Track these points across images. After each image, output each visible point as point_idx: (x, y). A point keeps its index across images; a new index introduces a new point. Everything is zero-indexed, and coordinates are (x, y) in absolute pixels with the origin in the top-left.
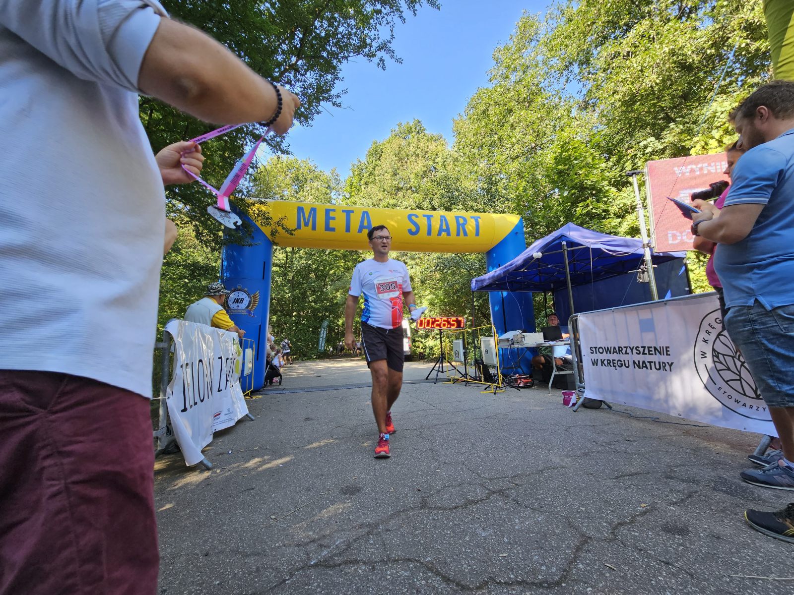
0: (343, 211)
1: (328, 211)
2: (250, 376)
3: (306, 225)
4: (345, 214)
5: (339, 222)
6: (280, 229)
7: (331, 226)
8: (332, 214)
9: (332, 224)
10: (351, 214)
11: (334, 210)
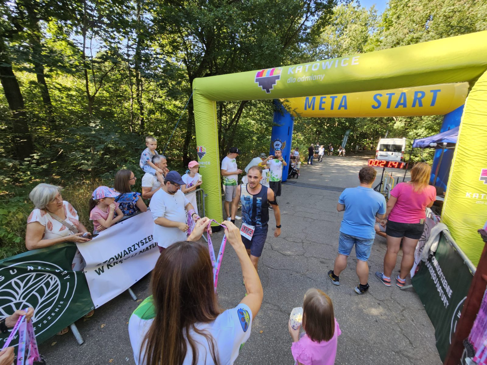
1: (322, 98)
3: (309, 107)
4: (331, 99)
5: (327, 105)
6: (294, 113)
7: (323, 107)
8: (324, 100)
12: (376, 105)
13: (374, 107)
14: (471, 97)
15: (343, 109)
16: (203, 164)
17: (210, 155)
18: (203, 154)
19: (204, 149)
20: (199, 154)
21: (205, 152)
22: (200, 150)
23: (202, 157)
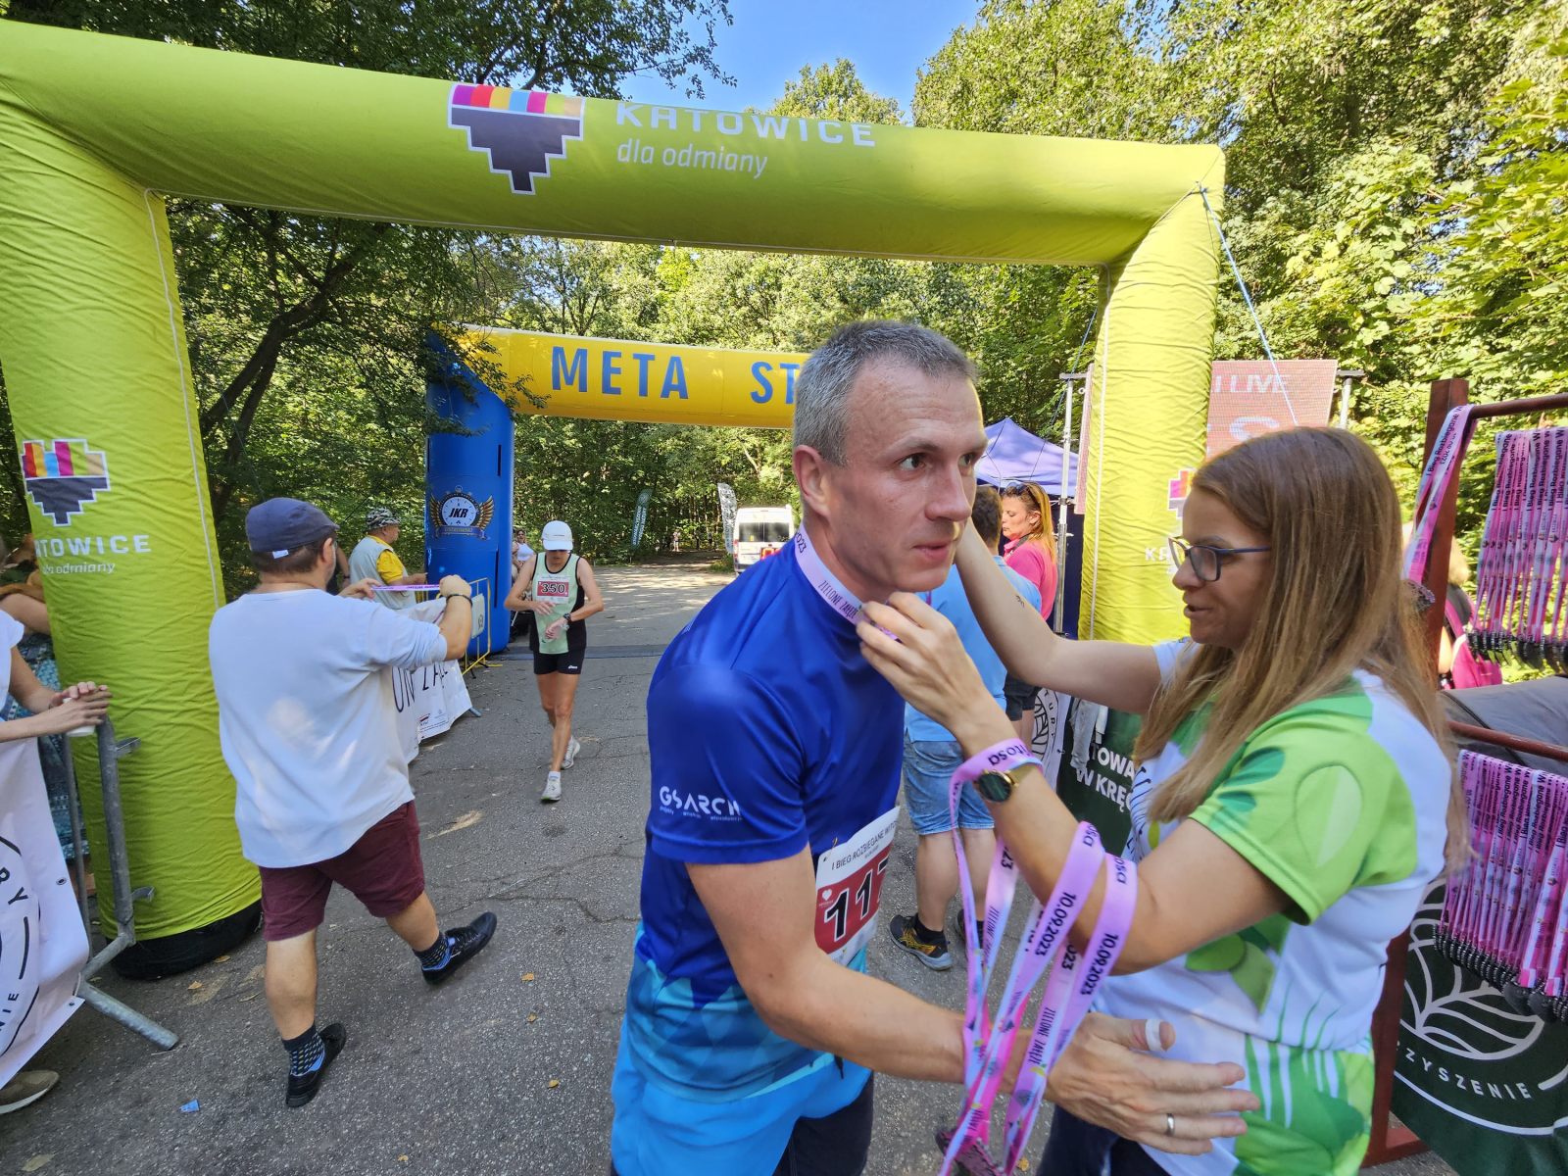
0: (636, 356)
1: (607, 356)
2: (483, 636)
3: (570, 381)
4: (638, 361)
5: (627, 377)
6: (520, 395)
7: (613, 385)
8: (615, 362)
9: (615, 381)
10: (650, 362)
11: (618, 355)
12: (762, 392)
13: (755, 396)
14: (1118, 303)
15: (674, 395)
16: (86, 552)
17: (144, 494)
18: (84, 488)
19: (90, 461)
20: (45, 490)
21: (107, 475)
22: (57, 464)
23: (68, 506)
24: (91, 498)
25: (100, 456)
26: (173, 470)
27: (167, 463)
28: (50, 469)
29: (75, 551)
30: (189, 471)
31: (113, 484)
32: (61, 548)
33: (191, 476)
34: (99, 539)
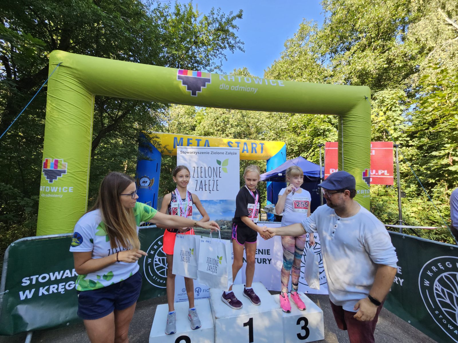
6: (165, 150)
16: (55, 191)
17: (75, 175)
18: (59, 173)
19: (63, 166)
20: (48, 173)
21: (66, 170)
22: (53, 166)
23: (54, 178)
24: (60, 176)
25: (66, 164)
26: (83, 169)
27: (82, 166)
28: (51, 167)
29: (52, 191)
30: (87, 169)
31: (68, 172)
32: (49, 189)
33: (87, 170)
34: (60, 188)
